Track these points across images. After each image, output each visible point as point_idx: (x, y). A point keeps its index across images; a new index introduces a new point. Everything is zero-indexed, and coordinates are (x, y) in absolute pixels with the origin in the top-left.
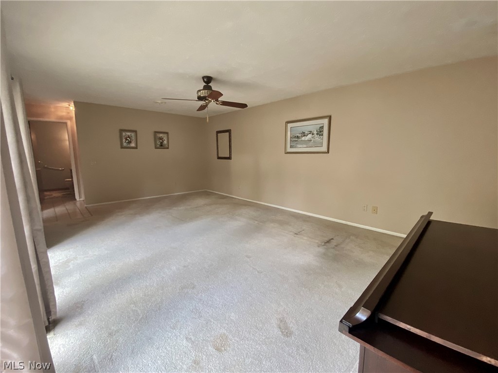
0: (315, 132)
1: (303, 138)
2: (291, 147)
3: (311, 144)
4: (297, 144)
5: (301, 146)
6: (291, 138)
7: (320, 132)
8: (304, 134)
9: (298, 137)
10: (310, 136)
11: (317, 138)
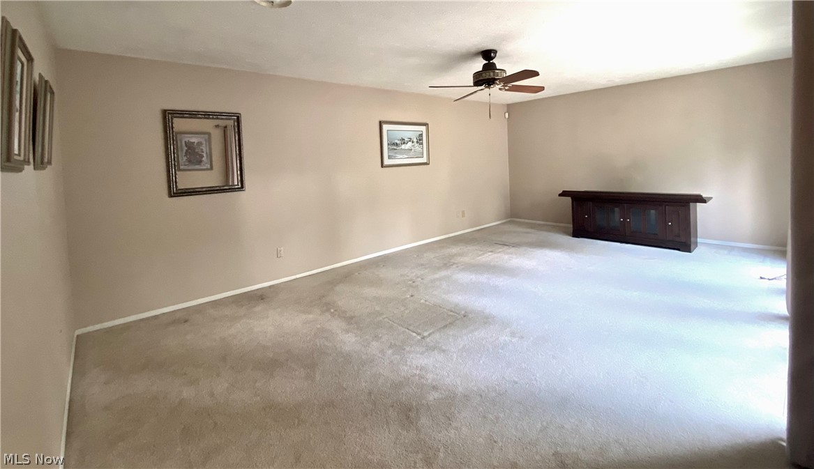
0: (415, 140)
1: (403, 147)
2: (390, 157)
3: (412, 153)
4: (396, 153)
5: (401, 156)
6: (388, 144)
7: (420, 140)
8: (403, 142)
9: (397, 144)
10: (410, 144)
11: (417, 147)
